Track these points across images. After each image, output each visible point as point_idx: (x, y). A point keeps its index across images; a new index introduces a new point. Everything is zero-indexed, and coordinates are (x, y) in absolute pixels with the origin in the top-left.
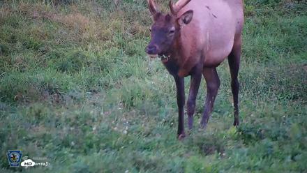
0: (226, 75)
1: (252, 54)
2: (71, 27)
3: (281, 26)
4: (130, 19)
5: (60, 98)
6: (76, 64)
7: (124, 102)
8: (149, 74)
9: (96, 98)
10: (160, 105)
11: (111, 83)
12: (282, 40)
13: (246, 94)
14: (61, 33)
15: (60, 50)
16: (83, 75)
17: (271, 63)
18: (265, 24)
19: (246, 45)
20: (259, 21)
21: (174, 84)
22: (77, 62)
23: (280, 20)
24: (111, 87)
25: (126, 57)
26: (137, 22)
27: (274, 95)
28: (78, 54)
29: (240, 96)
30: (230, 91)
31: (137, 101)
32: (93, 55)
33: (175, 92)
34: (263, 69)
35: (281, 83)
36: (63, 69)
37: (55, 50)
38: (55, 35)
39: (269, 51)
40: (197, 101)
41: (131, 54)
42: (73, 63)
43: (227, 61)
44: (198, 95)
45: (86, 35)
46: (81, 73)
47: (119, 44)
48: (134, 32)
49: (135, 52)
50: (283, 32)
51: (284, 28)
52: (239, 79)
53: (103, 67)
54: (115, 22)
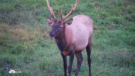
0: (85, 55)
1: (96, 46)
2: (17, 35)
3: (109, 34)
4: (43, 31)
5: (12, 65)
6: (19, 51)
7: (40, 67)
8: (51, 55)
9: (28, 66)
10: (56, 68)
11: (35, 59)
12: (109, 40)
13: (94, 64)
14: (12, 37)
15: (12, 45)
16: (22, 55)
17: (105, 50)
18: (102, 33)
19: (94, 42)
20: (99, 32)
21: (62, 59)
22: (20, 50)
23: (109, 31)
24: (35, 61)
25: (41, 48)
26: (46, 32)
27: (106, 64)
28: (20, 47)
29: (91, 65)
30: (87, 62)
31: (46, 67)
32: (26, 47)
33: (63, 63)
34: (101, 53)
35: (109, 59)
36: (13, 53)
37: (9, 44)
38: (10, 38)
39: (104, 45)
40: (73, 67)
41: (43, 46)
42: (18, 50)
43: (85, 50)
44: (73, 64)
45: (23, 38)
46: (21, 55)
47: (38, 42)
48: (45, 37)
49: (45, 45)
50: (110, 37)
51: (110, 35)
52: (91, 57)
53: (31, 52)
54: (36, 32)
